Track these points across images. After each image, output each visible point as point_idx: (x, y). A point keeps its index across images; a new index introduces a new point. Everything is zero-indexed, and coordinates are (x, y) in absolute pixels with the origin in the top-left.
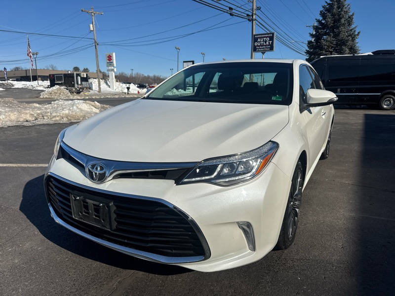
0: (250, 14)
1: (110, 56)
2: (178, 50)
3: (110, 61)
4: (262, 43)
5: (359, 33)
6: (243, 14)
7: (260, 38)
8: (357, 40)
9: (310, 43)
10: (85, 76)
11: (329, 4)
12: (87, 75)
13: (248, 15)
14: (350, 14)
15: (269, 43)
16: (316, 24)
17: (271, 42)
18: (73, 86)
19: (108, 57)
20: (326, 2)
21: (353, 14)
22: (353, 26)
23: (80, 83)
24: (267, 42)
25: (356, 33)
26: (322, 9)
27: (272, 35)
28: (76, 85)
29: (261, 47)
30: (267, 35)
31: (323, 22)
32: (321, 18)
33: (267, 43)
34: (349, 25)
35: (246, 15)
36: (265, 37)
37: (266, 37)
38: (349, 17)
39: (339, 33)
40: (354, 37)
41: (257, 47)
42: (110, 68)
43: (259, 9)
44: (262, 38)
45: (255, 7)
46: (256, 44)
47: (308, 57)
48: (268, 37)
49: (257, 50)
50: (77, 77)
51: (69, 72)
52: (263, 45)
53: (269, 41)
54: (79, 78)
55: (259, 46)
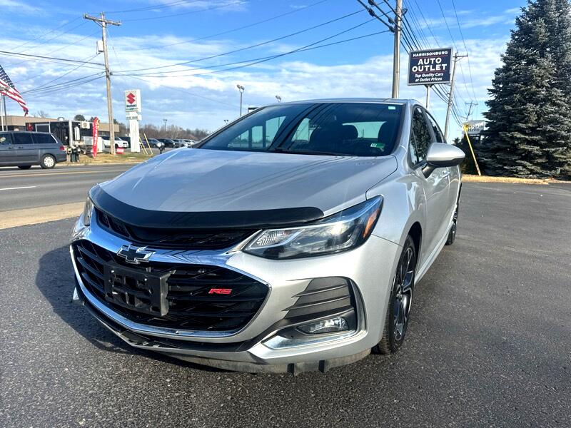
1: (131, 94)
2: (241, 90)
3: (131, 103)
4: (427, 67)
7: (423, 58)
10: (88, 127)
12: (91, 125)
15: (441, 67)
17: (444, 65)
18: (67, 143)
19: (128, 97)
23: (78, 138)
24: (438, 67)
27: (446, 53)
28: (71, 141)
30: (437, 53)
36: (433, 56)
37: (436, 57)
41: (417, 76)
42: (133, 114)
44: (427, 57)
46: (415, 69)
48: (438, 56)
49: (417, 80)
50: (73, 127)
51: (61, 120)
52: (429, 72)
53: (441, 63)
54: (77, 129)
55: (421, 73)
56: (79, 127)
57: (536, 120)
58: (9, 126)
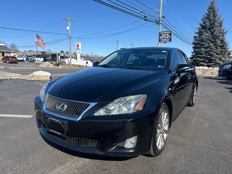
0: (158, 20)
2: (118, 42)
5: (226, 31)
6: (154, 20)
7: (163, 34)
8: (225, 36)
9: (195, 37)
10: (63, 56)
11: (207, 14)
12: (64, 55)
13: (156, 21)
14: (221, 20)
16: (199, 26)
17: (170, 36)
18: (56, 61)
19: (77, 45)
20: (206, 13)
21: (223, 20)
22: (223, 28)
23: (59, 59)
25: (225, 31)
26: (203, 17)
27: (170, 32)
28: (57, 60)
29: (163, 39)
31: (204, 25)
32: (202, 23)
33: (168, 37)
34: (221, 26)
35: (155, 21)
36: (166, 33)
38: (220, 22)
39: (214, 31)
40: (223, 34)
41: (161, 40)
42: (78, 51)
43: (163, 17)
44: (164, 34)
45: (161, 16)
46: (161, 37)
47: (194, 46)
48: (168, 33)
49: (161, 41)
50: (58, 55)
51: (54, 53)
52: (165, 38)
53: (169, 36)
54: (59, 56)
55: (162, 39)
56: (60, 55)
57: (205, 54)
58: (38, 55)
